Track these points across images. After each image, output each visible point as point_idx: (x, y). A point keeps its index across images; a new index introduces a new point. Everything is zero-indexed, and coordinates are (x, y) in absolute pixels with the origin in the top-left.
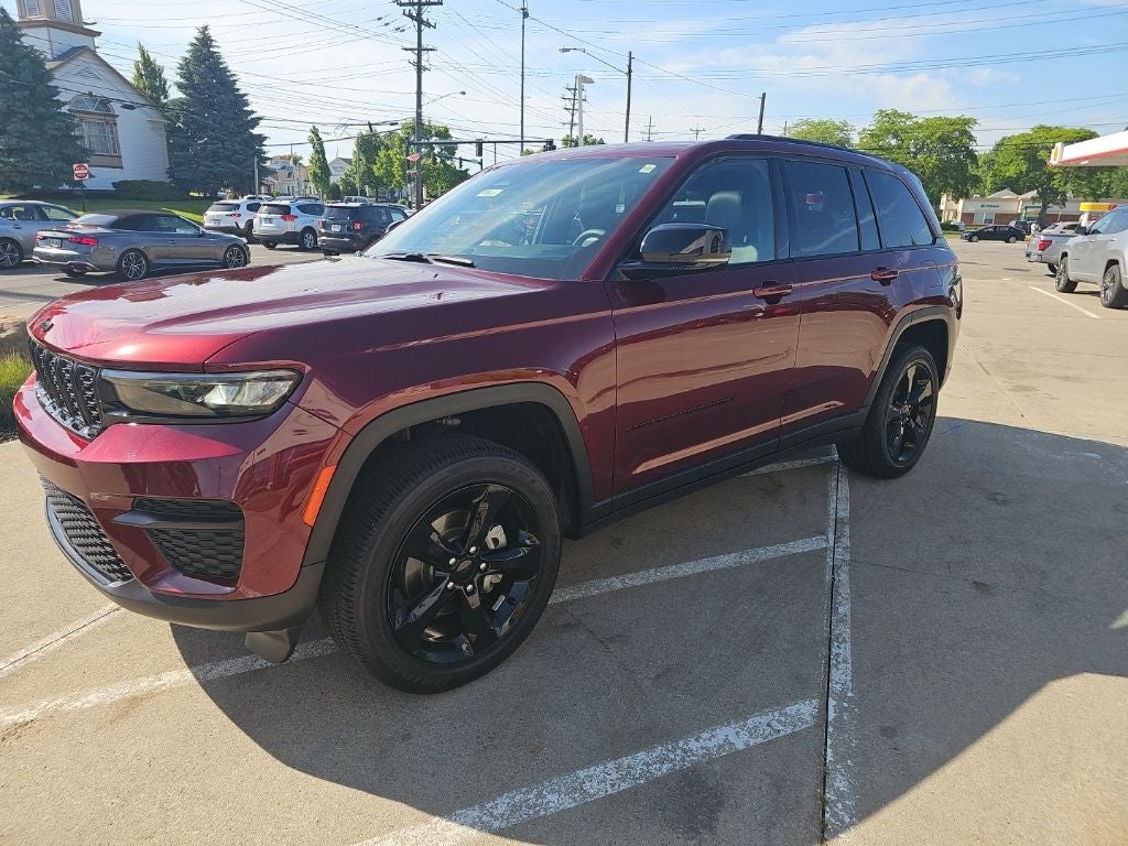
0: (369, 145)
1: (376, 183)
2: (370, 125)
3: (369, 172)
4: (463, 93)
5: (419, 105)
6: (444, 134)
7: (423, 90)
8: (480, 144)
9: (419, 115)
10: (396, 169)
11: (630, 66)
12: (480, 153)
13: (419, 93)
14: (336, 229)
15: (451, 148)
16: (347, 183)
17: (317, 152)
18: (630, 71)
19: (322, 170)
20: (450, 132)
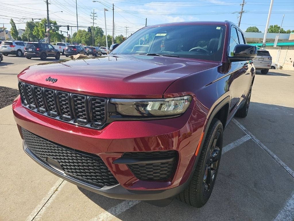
0: (31, 26)
1: (34, 37)
2: (33, 19)
3: (31, 34)
4: (62, 12)
5: (48, 14)
6: (55, 23)
7: (49, 10)
8: (68, 27)
9: (48, 17)
10: (40, 33)
11: (113, 8)
12: (68, 29)
13: (48, 11)
14: (30, 50)
15: (58, 27)
16: (24, 37)
17: (13, 27)
18: (113, 9)
19: (15, 32)
20: (57, 23)
